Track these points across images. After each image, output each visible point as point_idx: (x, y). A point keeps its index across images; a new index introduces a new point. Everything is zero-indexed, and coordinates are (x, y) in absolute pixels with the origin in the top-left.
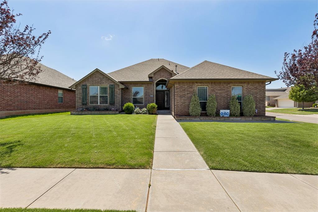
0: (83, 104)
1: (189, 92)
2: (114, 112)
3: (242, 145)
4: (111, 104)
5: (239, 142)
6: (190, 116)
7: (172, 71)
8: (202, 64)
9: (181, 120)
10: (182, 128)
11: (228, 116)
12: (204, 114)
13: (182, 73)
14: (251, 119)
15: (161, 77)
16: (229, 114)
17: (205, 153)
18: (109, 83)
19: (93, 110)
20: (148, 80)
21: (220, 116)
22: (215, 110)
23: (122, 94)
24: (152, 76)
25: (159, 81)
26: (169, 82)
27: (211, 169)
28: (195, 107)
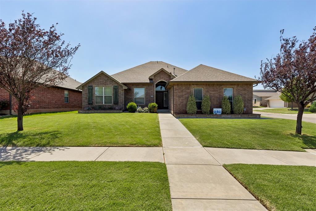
0: (89, 104)
1: (186, 93)
2: (118, 111)
3: (228, 134)
4: (114, 103)
5: (226, 132)
6: (187, 114)
7: (171, 73)
8: (198, 68)
9: (179, 117)
10: (181, 123)
11: (220, 114)
12: (199, 112)
13: (180, 76)
14: (240, 116)
15: (161, 79)
16: (221, 112)
17: (200, 138)
18: (113, 84)
19: (99, 109)
20: (148, 81)
21: (213, 114)
22: (209, 109)
23: (125, 94)
24: (153, 78)
25: (159, 83)
26: (169, 84)
27: (204, 147)
28: (192, 106)
